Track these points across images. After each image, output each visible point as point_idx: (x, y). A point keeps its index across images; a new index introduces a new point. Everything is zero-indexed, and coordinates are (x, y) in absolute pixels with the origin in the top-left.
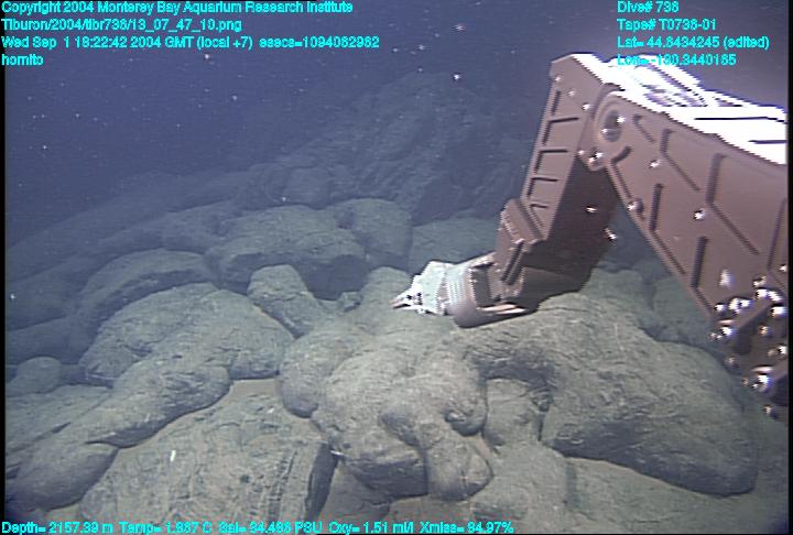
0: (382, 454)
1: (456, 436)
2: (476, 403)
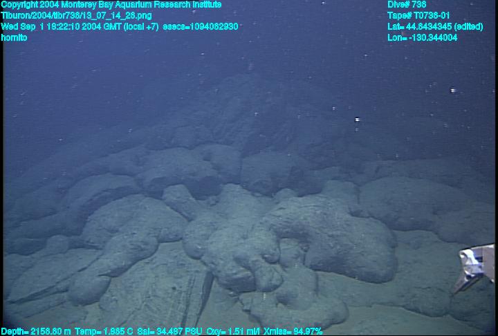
0: (236, 274)
1: (267, 265)
2: (275, 250)
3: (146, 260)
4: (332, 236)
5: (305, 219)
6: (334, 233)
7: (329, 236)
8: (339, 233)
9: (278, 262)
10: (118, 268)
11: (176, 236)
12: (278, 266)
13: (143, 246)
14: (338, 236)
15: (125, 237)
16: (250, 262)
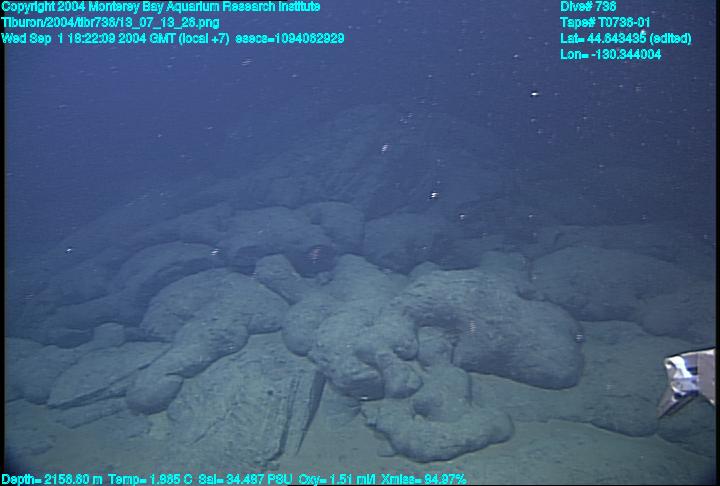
0: (356, 373)
1: (400, 361)
2: (412, 341)
3: (232, 356)
4: (491, 323)
5: (454, 299)
6: (495, 318)
7: (487, 322)
8: (501, 318)
9: (415, 357)
10: (194, 366)
11: (273, 324)
12: (415, 364)
13: (227, 337)
14: (499, 322)
15: (204, 324)
16: (377, 357)
